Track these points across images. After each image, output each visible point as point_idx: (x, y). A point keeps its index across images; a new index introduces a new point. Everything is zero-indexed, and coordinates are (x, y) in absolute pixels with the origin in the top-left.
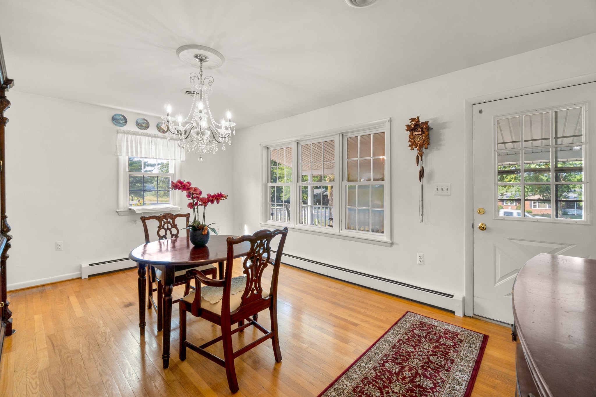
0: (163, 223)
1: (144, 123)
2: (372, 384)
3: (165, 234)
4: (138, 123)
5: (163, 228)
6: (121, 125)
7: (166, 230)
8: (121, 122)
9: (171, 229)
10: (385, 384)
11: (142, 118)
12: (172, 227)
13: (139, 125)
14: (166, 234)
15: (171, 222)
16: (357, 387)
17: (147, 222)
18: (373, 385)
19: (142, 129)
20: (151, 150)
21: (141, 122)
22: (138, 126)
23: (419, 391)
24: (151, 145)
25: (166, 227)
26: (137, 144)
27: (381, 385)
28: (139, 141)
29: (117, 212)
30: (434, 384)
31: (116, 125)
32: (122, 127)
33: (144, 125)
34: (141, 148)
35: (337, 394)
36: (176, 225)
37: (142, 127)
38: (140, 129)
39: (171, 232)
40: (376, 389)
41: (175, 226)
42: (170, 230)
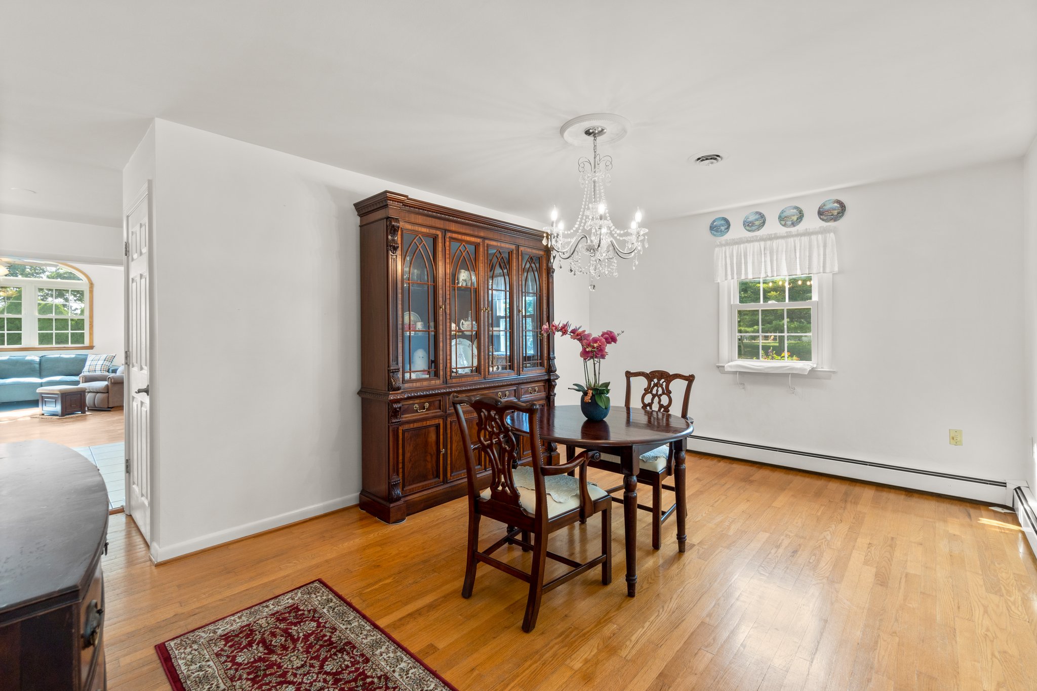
0: (652, 385)
1: (757, 220)
2: (350, 665)
3: (650, 402)
4: (747, 223)
5: (651, 392)
6: (722, 233)
7: (654, 396)
8: (723, 228)
9: (661, 395)
10: (343, 682)
11: (753, 212)
12: (663, 393)
13: (750, 224)
14: (652, 402)
15: (664, 386)
16: (354, 647)
17: (632, 379)
18: (347, 667)
19: (754, 231)
20: (763, 264)
21: (752, 218)
22: (748, 228)
23: (242, 642)
24: (763, 256)
25: (654, 392)
26: (741, 258)
27: (343, 676)
28: (744, 253)
29: (718, 367)
30: (240, 664)
31: (715, 235)
32: (722, 236)
33: (757, 223)
34: (746, 263)
35: (353, 627)
36: (670, 392)
37: (754, 228)
38: (749, 231)
39: (660, 401)
40: (338, 669)
41: (668, 392)
42: (659, 397)
